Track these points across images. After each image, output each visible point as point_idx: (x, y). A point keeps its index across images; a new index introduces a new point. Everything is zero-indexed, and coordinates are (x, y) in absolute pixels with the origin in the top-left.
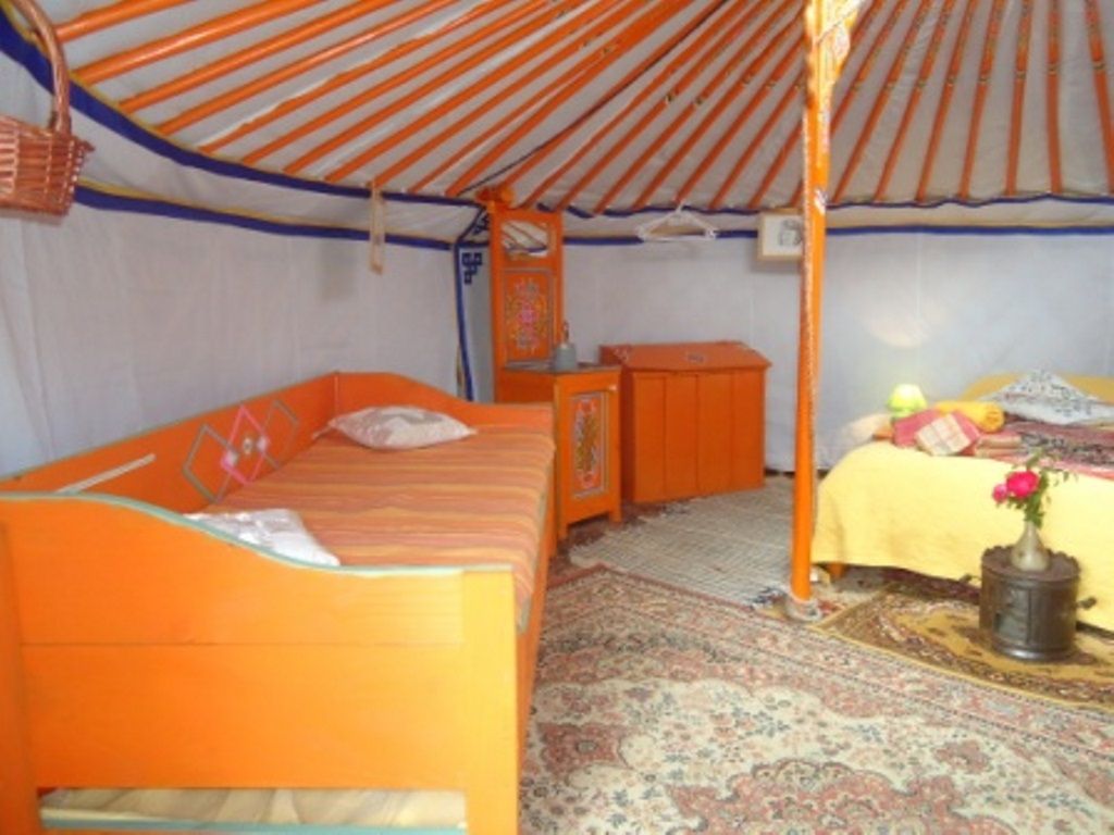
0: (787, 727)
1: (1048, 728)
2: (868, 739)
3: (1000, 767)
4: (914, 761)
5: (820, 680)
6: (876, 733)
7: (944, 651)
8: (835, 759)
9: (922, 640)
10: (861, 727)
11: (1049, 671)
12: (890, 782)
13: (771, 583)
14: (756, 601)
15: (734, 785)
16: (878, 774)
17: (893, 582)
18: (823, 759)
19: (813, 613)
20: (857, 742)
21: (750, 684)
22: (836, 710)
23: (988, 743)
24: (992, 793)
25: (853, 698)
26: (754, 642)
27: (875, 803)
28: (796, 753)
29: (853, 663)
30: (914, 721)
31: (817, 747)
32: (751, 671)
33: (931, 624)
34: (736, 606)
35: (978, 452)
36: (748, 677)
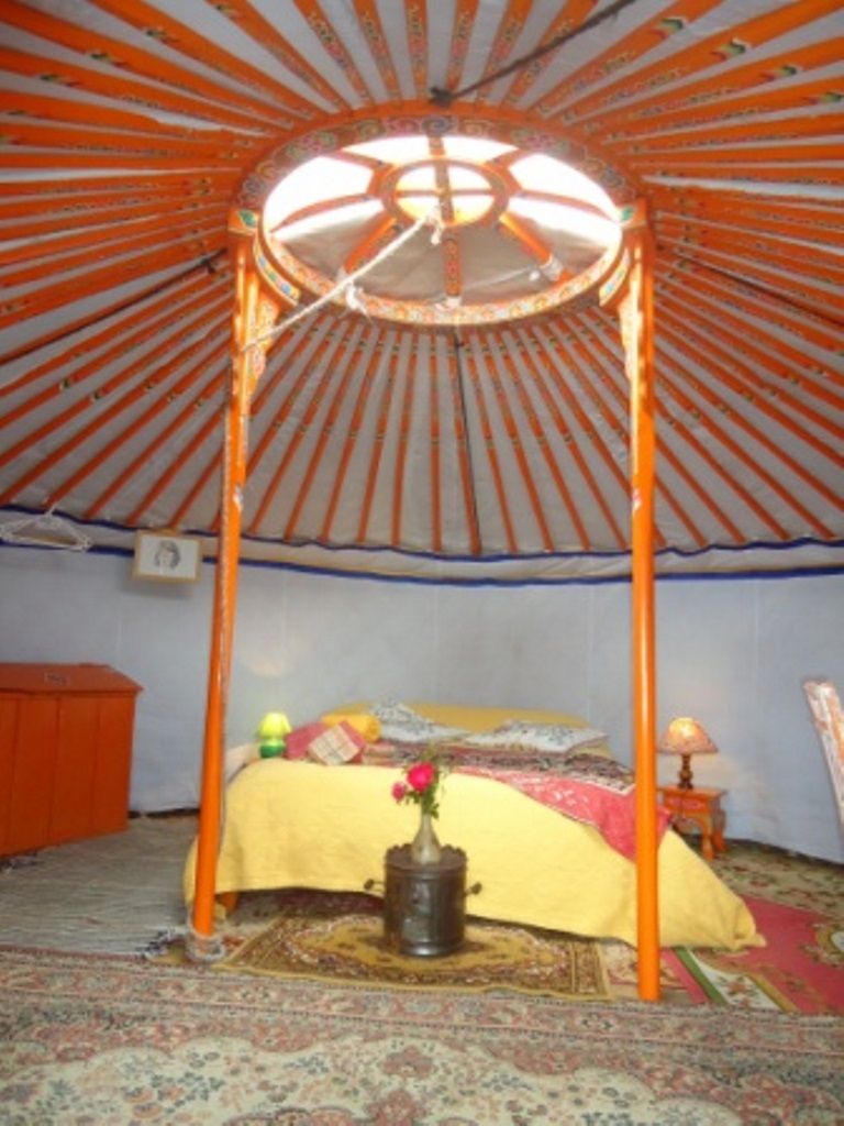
0: (222, 1083)
1: (468, 1016)
2: (312, 1072)
3: (443, 1065)
4: (365, 1082)
5: (242, 1020)
6: (320, 1064)
7: (357, 964)
8: (285, 1104)
9: (334, 957)
10: (302, 1060)
11: (451, 963)
12: (349, 1112)
13: (162, 928)
14: (148, 949)
16: (335, 1108)
17: (289, 907)
18: (272, 1109)
19: (217, 951)
20: (303, 1079)
21: (164, 1044)
22: (272, 1050)
23: (425, 1046)
24: (447, 1094)
25: (285, 1031)
26: (157, 994)
28: (240, 1110)
29: (273, 995)
30: (352, 1040)
31: (262, 1096)
32: (162, 1029)
33: (339, 940)
34: (127, 959)
36: (160, 1036)
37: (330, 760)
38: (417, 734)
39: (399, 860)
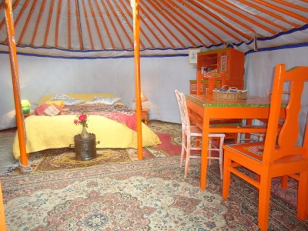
0: (48, 199)
1: (103, 171)
2: (70, 191)
3: (101, 183)
4: (84, 191)
5: (46, 184)
6: (71, 189)
7: (71, 165)
8: (66, 200)
9: (64, 164)
10: (66, 190)
11: (95, 160)
12: (83, 198)
13: (10, 166)
14: (8, 172)
15: (46, 221)
16: (79, 198)
18: (64, 202)
19: (30, 169)
20: (69, 194)
21: (27, 194)
22: (57, 189)
23: (95, 180)
24: (103, 189)
25: (58, 184)
26: (18, 183)
27: (83, 204)
28: (55, 204)
29: (52, 177)
30: (77, 182)
31: (59, 200)
32: (24, 191)
33: (64, 160)
34: (3, 176)
35: (62, 113)
36: (24, 193)
37: (52, 115)
38: (71, 103)
39: (78, 139)
